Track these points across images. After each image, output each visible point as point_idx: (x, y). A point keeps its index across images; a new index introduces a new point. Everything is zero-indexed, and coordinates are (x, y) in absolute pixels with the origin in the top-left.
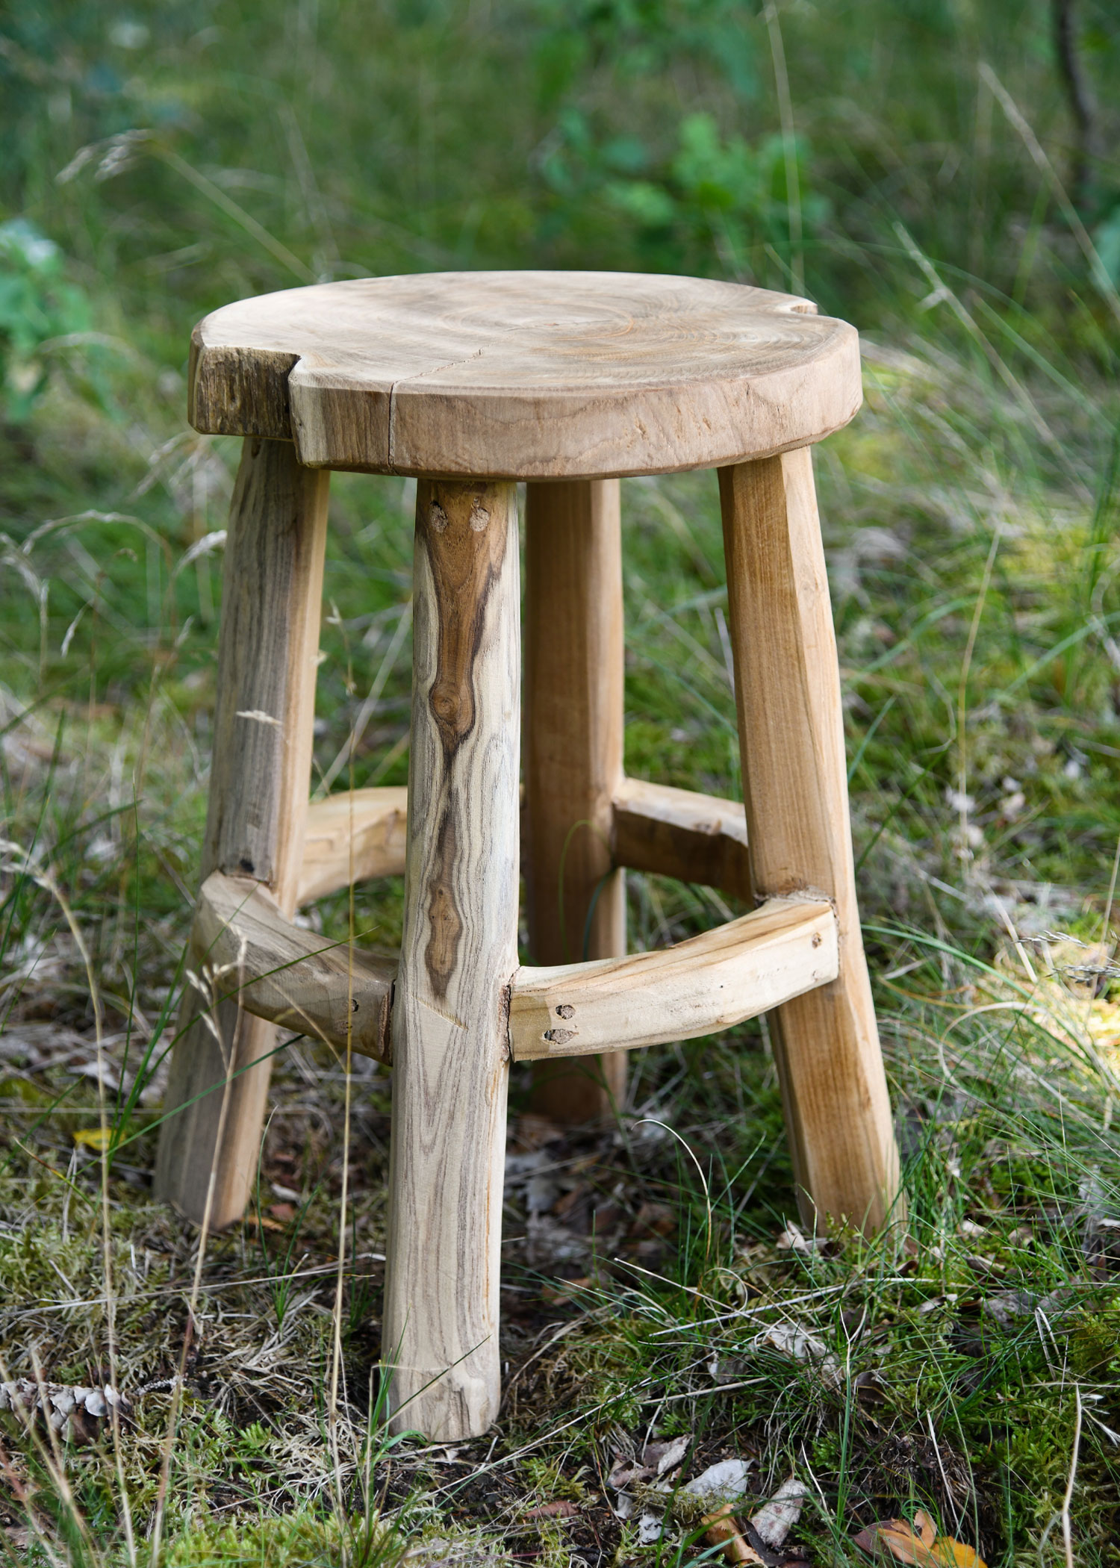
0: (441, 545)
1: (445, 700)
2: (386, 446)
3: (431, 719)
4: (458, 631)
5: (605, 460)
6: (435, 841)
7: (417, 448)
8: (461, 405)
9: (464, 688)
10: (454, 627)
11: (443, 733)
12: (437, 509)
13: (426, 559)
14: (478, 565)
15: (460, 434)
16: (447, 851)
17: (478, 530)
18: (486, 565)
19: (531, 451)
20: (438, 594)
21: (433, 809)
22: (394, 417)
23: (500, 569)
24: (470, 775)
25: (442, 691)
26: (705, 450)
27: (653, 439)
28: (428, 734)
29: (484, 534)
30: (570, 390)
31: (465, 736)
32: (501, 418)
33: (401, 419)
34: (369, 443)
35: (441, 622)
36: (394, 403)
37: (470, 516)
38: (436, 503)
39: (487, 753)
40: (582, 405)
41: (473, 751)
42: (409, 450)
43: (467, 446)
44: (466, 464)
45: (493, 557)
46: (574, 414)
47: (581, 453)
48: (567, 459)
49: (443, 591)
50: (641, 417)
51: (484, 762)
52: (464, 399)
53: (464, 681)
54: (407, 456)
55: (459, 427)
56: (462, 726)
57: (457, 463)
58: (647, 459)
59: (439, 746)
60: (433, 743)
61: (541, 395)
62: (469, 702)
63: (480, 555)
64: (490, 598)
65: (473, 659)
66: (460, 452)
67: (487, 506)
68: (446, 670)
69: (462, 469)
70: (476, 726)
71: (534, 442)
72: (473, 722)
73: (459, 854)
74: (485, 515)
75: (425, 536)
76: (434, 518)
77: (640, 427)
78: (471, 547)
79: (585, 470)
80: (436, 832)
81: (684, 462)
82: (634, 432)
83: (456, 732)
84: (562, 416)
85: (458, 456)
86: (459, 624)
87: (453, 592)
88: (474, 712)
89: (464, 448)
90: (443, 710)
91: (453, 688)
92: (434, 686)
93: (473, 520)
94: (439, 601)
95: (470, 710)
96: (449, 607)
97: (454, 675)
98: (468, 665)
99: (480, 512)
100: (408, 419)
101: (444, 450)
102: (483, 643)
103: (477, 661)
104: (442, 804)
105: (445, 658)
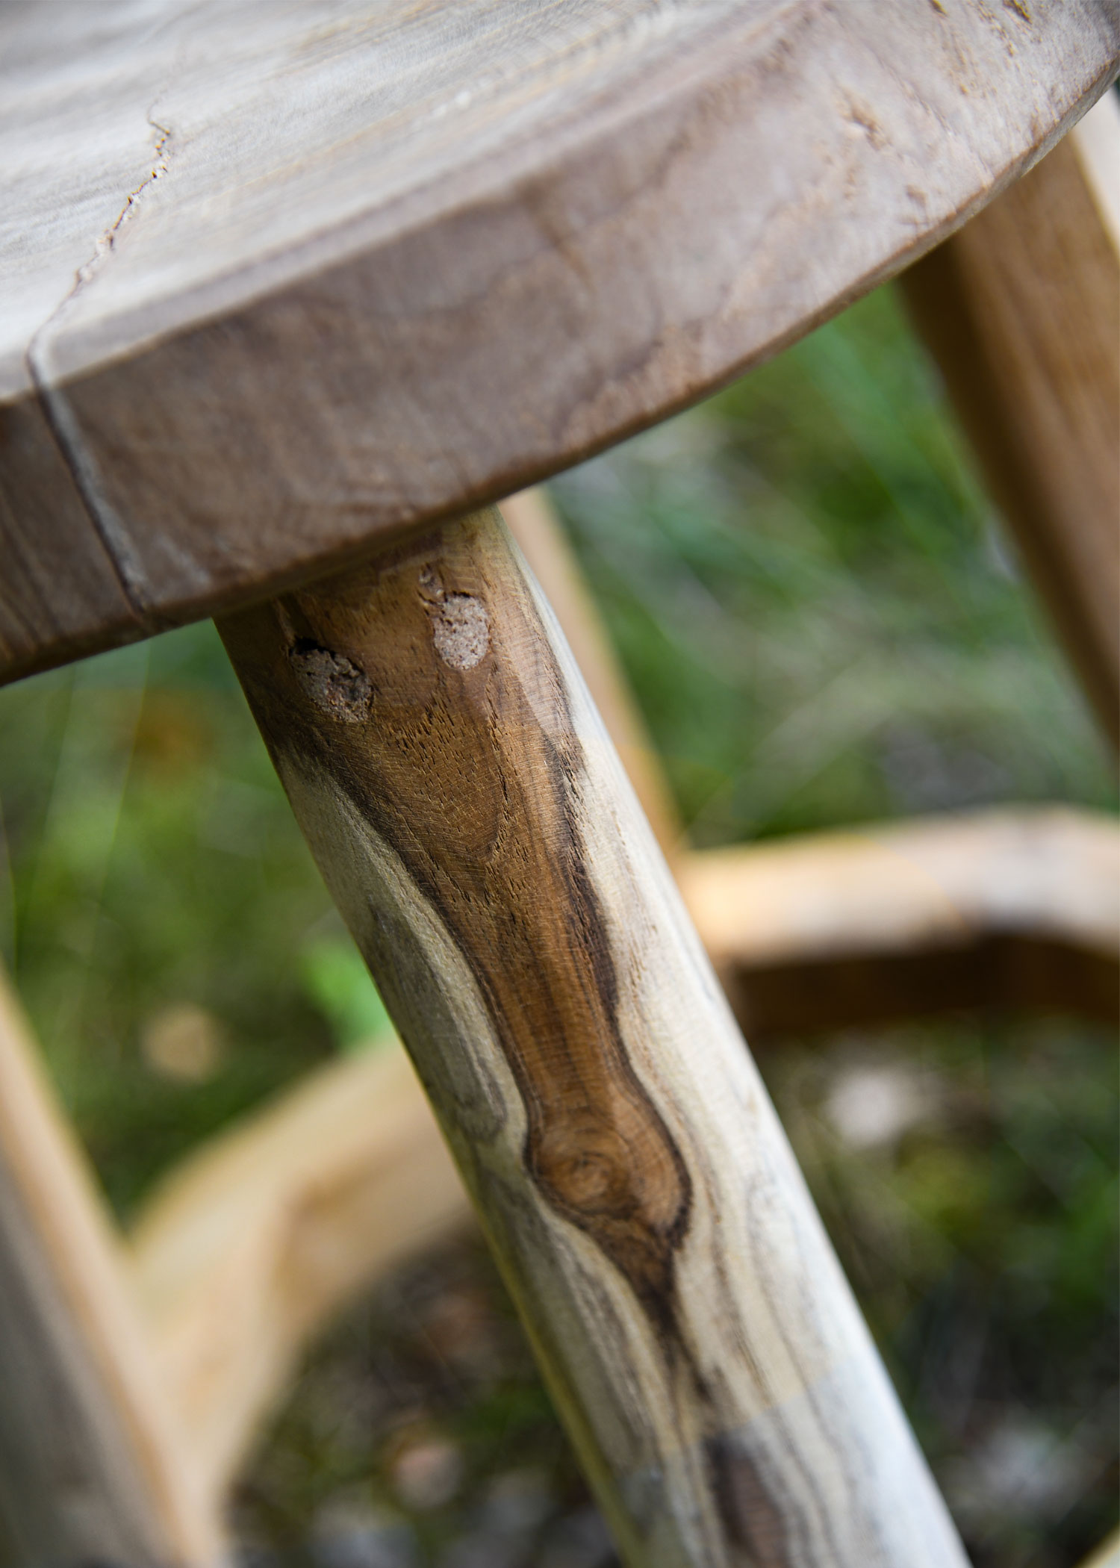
0: (381, 758)
1: (581, 1162)
2: (103, 562)
3: (560, 1228)
4: (538, 966)
5: (798, 276)
6: (713, 1525)
7: (208, 523)
8: (290, 321)
9: (622, 1107)
10: (519, 959)
11: (610, 1248)
12: (319, 661)
13: (348, 811)
14: (518, 764)
15: (329, 416)
16: (757, 1525)
17: (470, 661)
18: (536, 746)
19: (573, 362)
20: (431, 892)
21: (669, 1446)
22: (86, 459)
23: (571, 735)
24: (735, 1316)
25: (560, 1141)
26: (1039, 94)
27: (902, 136)
28: (569, 1269)
29: (492, 665)
30: (607, 100)
31: (681, 1225)
32: (436, 298)
33: (115, 455)
34: (43, 577)
35: (475, 964)
36: (63, 414)
37: (429, 635)
38: (307, 645)
39: (755, 1238)
40: (666, 132)
41: (717, 1254)
42: (184, 542)
43: (367, 440)
44: (389, 498)
45: (543, 712)
46: (658, 175)
47: (725, 289)
48: (695, 329)
49: (443, 879)
50: (848, 82)
51: (757, 1261)
52: (295, 295)
53: (614, 1088)
54: (185, 561)
55: (315, 393)
56: (660, 1203)
57: (358, 510)
58: (909, 208)
59: (617, 1288)
60: (595, 1283)
61: (533, 161)
62: (653, 1138)
63: (508, 730)
64: (584, 830)
65: (612, 1020)
66: (354, 469)
67: (465, 578)
68: (551, 1087)
69: (384, 520)
70: (699, 1187)
71: (573, 325)
72: (686, 1182)
73: (792, 1522)
74: (471, 609)
75: (315, 750)
76: (322, 689)
77: (857, 118)
78: (474, 719)
79: (758, 335)
80: (706, 1500)
81: (1002, 162)
82: (846, 142)
83: (650, 1230)
84: (622, 198)
85: (350, 486)
86: (533, 945)
87: (475, 870)
88: (676, 1154)
89: (360, 453)
90: (590, 1187)
91: (591, 1122)
92: (532, 1141)
93: (444, 641)
94: (442, 911)
95: (664, 1154)
96: (482, 915)
97: (576, 1084)
98: (605, 1044)
99: (454, 608)
100: (136, 445)
101: (302, 489)
102: (622, 963)
103: (626, 1017)
104: (691, 1426)
105: (530, 1052)
